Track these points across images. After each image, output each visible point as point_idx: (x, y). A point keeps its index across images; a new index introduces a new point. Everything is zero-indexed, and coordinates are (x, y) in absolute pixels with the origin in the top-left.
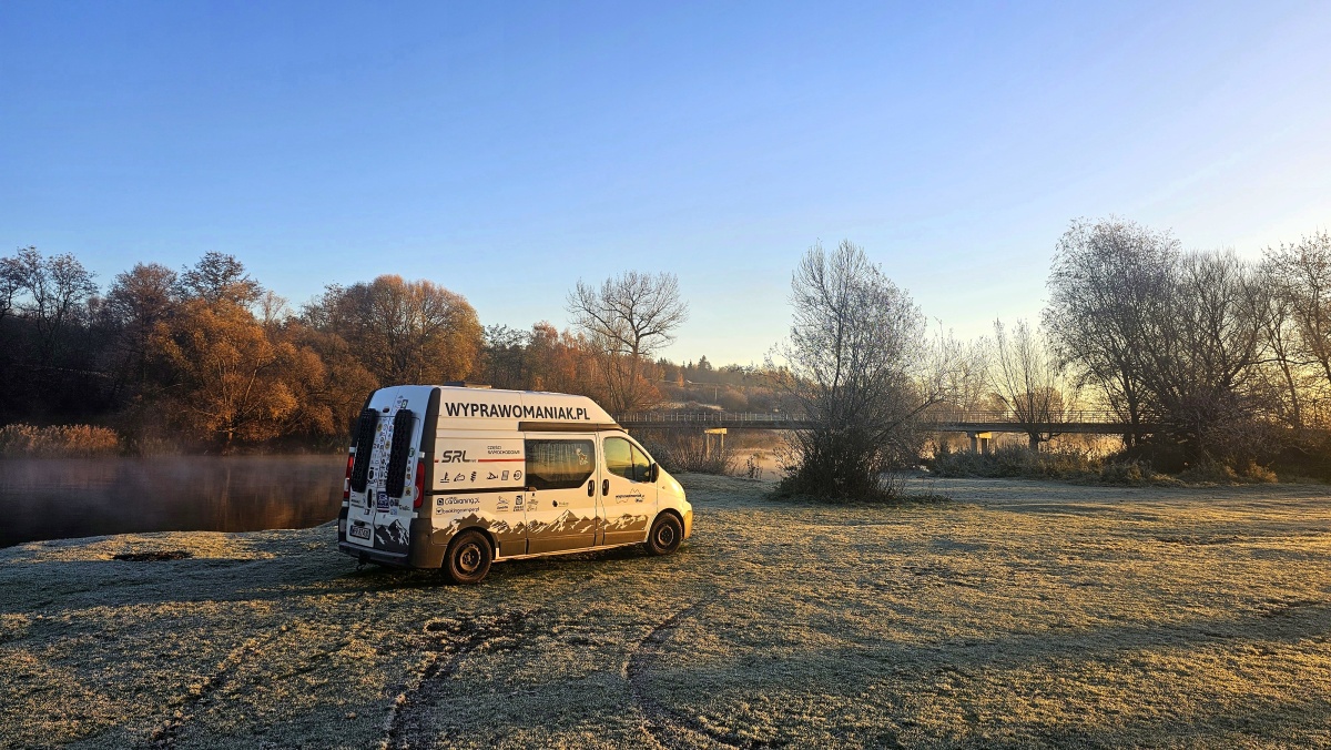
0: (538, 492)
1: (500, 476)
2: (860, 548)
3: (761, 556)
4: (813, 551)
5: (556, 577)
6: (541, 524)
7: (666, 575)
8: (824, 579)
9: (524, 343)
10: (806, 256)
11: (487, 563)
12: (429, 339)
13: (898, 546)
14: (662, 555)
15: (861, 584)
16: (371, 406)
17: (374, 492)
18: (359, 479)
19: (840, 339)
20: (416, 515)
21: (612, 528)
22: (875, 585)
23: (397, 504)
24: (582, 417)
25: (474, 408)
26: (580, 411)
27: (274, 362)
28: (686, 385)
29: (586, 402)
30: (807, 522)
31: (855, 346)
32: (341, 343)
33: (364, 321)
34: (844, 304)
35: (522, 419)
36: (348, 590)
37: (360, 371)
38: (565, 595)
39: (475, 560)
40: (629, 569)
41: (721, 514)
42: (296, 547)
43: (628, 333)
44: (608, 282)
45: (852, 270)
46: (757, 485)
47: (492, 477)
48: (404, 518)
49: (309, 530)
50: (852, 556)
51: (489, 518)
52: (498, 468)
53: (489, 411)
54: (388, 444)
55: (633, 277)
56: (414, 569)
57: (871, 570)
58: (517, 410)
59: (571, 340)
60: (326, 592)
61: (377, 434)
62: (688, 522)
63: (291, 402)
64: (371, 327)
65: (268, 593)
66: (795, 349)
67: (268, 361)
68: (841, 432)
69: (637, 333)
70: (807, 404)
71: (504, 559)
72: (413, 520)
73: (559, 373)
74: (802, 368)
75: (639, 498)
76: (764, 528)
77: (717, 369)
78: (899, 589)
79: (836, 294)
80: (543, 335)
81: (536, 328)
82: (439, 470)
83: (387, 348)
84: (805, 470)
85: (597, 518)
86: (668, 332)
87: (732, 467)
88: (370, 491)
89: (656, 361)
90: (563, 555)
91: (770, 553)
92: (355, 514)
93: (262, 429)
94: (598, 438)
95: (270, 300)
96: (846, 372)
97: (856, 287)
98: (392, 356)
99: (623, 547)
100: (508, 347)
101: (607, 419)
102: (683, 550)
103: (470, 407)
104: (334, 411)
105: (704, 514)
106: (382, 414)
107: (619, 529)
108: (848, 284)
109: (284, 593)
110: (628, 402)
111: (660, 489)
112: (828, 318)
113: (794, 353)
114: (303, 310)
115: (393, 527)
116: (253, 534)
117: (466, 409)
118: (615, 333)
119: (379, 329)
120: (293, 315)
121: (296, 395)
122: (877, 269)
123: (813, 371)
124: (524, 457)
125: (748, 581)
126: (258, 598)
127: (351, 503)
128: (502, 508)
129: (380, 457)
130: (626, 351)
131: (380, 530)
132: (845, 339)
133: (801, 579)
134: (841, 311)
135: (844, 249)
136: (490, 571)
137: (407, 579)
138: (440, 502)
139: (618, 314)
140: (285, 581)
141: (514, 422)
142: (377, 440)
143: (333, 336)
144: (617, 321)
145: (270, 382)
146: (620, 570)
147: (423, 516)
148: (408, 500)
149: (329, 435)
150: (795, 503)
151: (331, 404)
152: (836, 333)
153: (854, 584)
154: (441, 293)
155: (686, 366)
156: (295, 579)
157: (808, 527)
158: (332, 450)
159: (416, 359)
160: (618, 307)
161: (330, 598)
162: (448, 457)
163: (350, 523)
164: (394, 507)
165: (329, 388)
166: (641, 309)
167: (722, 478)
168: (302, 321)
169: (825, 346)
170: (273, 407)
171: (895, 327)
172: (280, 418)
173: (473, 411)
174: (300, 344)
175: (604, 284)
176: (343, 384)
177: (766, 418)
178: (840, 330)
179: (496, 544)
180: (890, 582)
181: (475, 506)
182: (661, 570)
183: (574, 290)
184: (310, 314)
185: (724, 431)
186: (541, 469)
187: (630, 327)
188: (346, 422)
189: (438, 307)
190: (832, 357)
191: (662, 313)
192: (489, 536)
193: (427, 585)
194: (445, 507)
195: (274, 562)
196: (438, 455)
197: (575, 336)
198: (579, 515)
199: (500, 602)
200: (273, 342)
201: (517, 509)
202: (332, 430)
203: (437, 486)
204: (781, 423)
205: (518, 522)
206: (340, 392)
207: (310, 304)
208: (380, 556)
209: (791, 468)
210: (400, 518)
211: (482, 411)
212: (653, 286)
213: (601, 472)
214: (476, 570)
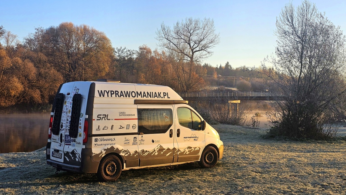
0: (144, 135)
1: (125, 128)
2: (313, 165)
3: (260, 169)
4: (288, 166)
5: (154, 178)
6: (146, 151)
7: (211, 178)
8: (294, 182)
9: (135, 56)
10: (284, 9)
11: (119, 171)
12: (87, 55)
13: (333, 164)
14: (207, 167)
15: (314, 184)
16: (61, 92)
17: (63, 135)
18: (56, 128)
19: (302, 53)
20: (84, 147)
21: (182, 154)
22: (321, 185)
23: (75, 141)
24: (166, 97)
25: (112, 93)
26: (165, 94)
27: (11, 67)
28: (218, 77)
29: (168, 89)
30: (284, 151)
31: (310, 57)
32: (44, 57)
33: (55, 46)
34: (304, 34)
35: (136, 98)
36: (52, 184)
37: (53, 71)
38: (159, 188)
39: (113, 170)
40: (191, 175)
41: (238, 146)
42: (26, 161)
43: (188, 50)
44: (177, 24)
45: (309, 16)
46: (257, 130)
47: (121, 127)
48: (78, 148)
49: (32, 153)
50: (309, 169)
51: (120, 148)
52: (125, 123)
53: (119, 94)
54: (69, 111)
55: (190, 21)
56: (83, 173)
57: (319, 177)
58: (133, 94)
59: (158, 54)
60: (41, 185)
61: (64, 106)
62: (221, 151)
63: (20, 87)
64: (58, 49)
65: (14, 185)
66: (278, 59)
67: (9, 67)
68: (302, 103)
69: (192, 50)
70: (284, 87)
71: (128, 169)
72: (83, 150)
73: (153, 72)
74: (281, 69)
75: (195, 138)
76: (262, 154)
77: (235, 68)
78: (334, 187)
79: (300, 29)
80: (144, 52)
81: (141, 49)
82: (95, 124)
83: (66, 60)
84: (283, 123)
85: (174, 149)
86: (209, 50)
87: (243, 121)
88: (61, 134)
89: (202, 65)
90: (157, 167)
91: (265, 168)
92: (54, 146)
93: (6, 101)
94: (174, 108)
95: (9, 36)
96: (305, 71)
97: (311, 26)
98: (69, 64)
99: (187, 163)
100: (126, 58)
101: (178, 98)
102: (218, 165)
103: (110, 92)
104: (41, 92)
105: (229, 146)
106: (66, 96)
107: (186, 154)
108: (306, 23)
109: (21, 185)
110: (189, 87)
111: (207, 134)
112: (296, 42)
113: (277, 61)
114: (25, 41)
115: (73, 153)
116: (5, 155)
117: (108, 93)
118: (181, 51)
119: (62, 50)
120: (20, 43)
121: (23, 84)
122: (323, 15)
123: (287, 71)
124: (137, 118)
125: (253, 182)
126: (9, 187)
127: (52, 140)
128: (127, 143)
129: (66, 117)
130: (187, 59)
131: (67, 154)
132: (305, 53)
133: (282, 182)
134: (303, 39)
135: (305, 5)
136: (121, 174)
137: (80, 179)
138: (96, 140)
139: (183, 41)
140: (21, 179)
141: (132, 100)
142: (64, 109)
143: (40, 54)
144: (182, 44)
145: (10, 77)
146: (186, 175)
147: (88, 147)
148: (80, 139)
149: (39, 104)
150: (278, 140)
151: (40, 88)
152: (300, 50)
153: (310, 185)
154: (92, 31)
155: (218, 67)
156: (26, 178)
157: (284, 153)
158: (41, 112)
159: (80, 65)
160: (183, 37)
161: (43, 188)
162: (99, 118)
163: (52, 150)
164: (73, 143)
165: (38, 80)
166: (194, 38)
167: (238, 127)
168: (25, 47)
169: (294, 57)
170: (12, 90)
171: (333, 46)
172: (15, 95)
173: (111, 94)
174: (24, 58)
175: (176, 25)
176: (45, 78)
177: (262, 94)
178: (302, 48)
179: (124, 161)
180: (329, 184)
181: (113, 142)
182: (207, 176)
183: (160, 28)
184: (28, 43)
185: (239, 101)
186: (145, 123)
187: (189, 47)
188: (47, 97)
189: (91, 39)
190: (298, 63)
191: (206, 39)
192: (120, 157)
193: (90, 181)
194: (99, 143)
195: (16, 169)
196: (95, 116)
197: (160, 52)
198: (165, 147)
199: (127, 191)
200: (11, 57)
201: (134, 144)
202: (40, 102)
203: (94, 132)
204: (270, 97)
205: (134, 150)
206: (44, 82)
207: (28, 37)
208: (67, 167)
209: (276, 122)
210: (76, 148)
211: (116, 94)
212: (201, 25)
213: (176, 125)
214: (114, 175)
